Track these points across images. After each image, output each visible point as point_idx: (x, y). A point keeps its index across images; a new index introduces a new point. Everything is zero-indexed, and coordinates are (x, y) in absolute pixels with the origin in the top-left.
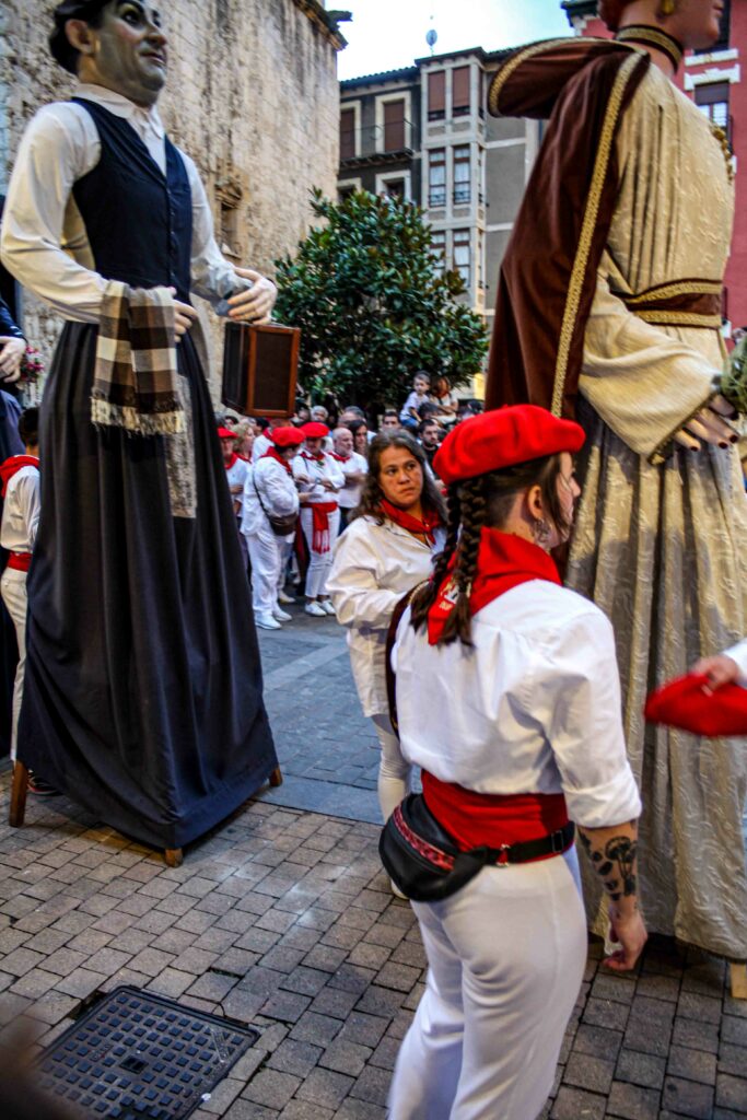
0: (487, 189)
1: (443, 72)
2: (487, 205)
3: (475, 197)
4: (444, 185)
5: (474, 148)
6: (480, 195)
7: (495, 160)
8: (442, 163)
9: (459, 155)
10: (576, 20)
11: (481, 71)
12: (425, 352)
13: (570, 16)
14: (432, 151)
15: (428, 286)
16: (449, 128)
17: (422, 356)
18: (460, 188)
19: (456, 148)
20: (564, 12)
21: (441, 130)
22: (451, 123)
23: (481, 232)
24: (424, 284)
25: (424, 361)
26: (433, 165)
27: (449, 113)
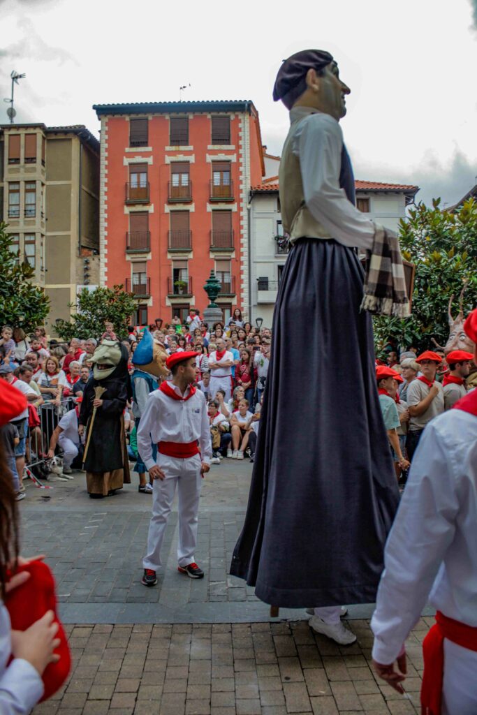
0: (46, 209)
1: (19, 135)
2: (47, 219)
3: (38, 214)
4: (19, 205)
5: (38, 184)
6: (42, 213)
7: (52, 193)
8: (18, 191)
9: (29, 187)
10: (102, 117)
11: (44, 138)
12: (8, 313)
13: (98, 113)
14: (10, 183)
15: (10, 272)
16: (22, 170)
17: (6, 316)
18: (29, 208)
19: (27, 182)
20: (95, 111)
21: (17, 171)
22: (24, 167)
23: (42, 235)
24: (7, 271)
25: (7, 319)
26: (11, 191)
27: (22, 161)
